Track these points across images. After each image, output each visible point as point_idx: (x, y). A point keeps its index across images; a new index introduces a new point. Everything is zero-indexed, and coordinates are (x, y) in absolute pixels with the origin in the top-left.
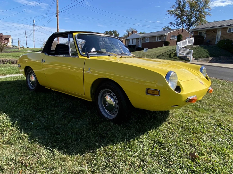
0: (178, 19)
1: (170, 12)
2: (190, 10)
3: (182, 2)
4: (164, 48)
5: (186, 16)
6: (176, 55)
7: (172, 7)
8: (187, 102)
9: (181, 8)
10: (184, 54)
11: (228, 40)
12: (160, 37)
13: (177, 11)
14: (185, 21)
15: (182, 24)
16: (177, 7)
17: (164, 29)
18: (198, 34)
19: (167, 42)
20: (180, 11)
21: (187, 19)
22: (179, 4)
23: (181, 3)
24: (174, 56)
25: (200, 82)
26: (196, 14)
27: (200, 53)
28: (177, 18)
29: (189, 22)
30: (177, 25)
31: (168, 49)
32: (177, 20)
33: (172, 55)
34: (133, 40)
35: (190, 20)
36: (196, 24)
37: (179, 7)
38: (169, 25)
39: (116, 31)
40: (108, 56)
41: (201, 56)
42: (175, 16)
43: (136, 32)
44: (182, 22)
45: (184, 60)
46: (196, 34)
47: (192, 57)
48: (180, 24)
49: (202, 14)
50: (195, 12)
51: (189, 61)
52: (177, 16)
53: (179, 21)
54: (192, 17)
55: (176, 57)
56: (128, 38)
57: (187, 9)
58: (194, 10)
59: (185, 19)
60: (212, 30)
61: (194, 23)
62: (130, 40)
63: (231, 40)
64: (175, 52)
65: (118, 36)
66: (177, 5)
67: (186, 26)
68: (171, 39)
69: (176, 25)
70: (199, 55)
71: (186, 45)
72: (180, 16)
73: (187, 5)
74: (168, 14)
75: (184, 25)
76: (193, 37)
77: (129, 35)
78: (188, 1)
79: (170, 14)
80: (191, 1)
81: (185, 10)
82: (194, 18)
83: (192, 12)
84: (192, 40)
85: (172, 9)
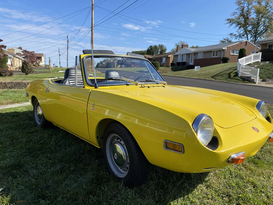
0: (241, 29)
1: (231, 21)
2: (257, 17)
3: (246, 8)
4: (222, 66)
5: (252, 25)
6: (237, 74)
7: (232, 14)
8: (228, 162)
9: (245, 16)
10: (248, 74)
12: (217, 52)
13: (239, 19)
14: (249, 31)
15: (246, 35)
16: (240, 14)
17: (224, 42)
18: (268, 48)
19: (225, 58)
20: (243, 19)
21: (253, 28)
22: (242, 10)
23: (245, 9)
24: (235, 76)
25: (253, 128)
26: (264, 22)
27: (270, 72)
28: (240, 27)
29: (256, 32)
30: (240, 36)
31: (227, 68)
32: (239, 31)
33: (232, 75)
34: (183, 55)
35: (257, 30)
36: (265, 35)
37: (242, 15)
38: (229, 37)
39: (163, 45)
40: (126, 86)
41: (271, 76)
42: (237, 26)
43: (187, 46)
44: (247, 32)
45: (248, 82)
46: (264, 48)
47: (258, 77)
48: (243, 35)
51: (255, 83)
52: (240, 26)
53: (242, 31)
54: (259, 26)
55: (237, 78)
56: (176, 54)
57: (253, 16)
58: (262, 17)
59: (251, 28)
61: (262, 33)
62: (179, 56)
64: (235, 71)
65: (165, 51)
66: (239, 12)
67: (251, 37)
68: (231, 54)
69: (238, 37)
70: (268, 75)
71: (251, 62)
72: (244, 26)
73: (252, 11)
74: (228, 23)
75: (249, 36)
76: (261, 51)
77: (178, 50)
78: (253, 7)
79: (231, 24)
80: (258, 6)
81: (250, 17)
82: (262, 27)
83: (259, 20)
84: (259, 55)
85: (233, 17)
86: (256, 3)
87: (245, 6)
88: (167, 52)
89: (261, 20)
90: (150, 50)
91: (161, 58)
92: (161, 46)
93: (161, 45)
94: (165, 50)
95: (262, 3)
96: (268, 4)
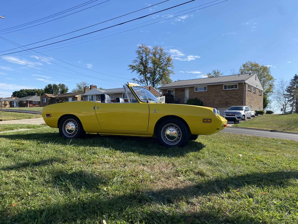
1: (133, 67)
2: (153, 66)
3: (145, 58)
5: (150, 73)
7: (134, 62)
9: (144, 64)
11: (196, 99)
13: (140, 66)
14: (149, 78)
15: (146, 81)
16: (139, 62)
18: (167, 93)
20: (143, 67)
21: (151, 76)
22: (142, 59)
23: (143, 59)
26: (159, 71)
28: (141, 74)
29: (154, 79)
30: (141, 82)
32: (140, 77)
34: (92, 96)
35: (154, 77)
36: (160, 82)
37: (142, 63)
42: (138, 72)
43: (96, 87)
44: (146, 79)
46: (165, 93)
48: (144, 81)
49: (166, 72)
50: (158, 69)
52: (140, 72)
53: (142, 77)
54: (155, 74)
56: (85, 94)
57: (150, 65)
58: (157, 67)
59: (149, 76)
60: (180, 89)
61: (157, 81)
62: (89, 97)
63: (198, 99)
66: (139, 61)
67: (150, 83)
72: (144, 72)
74: (130, 69)
75: (149, 82)
76: (164, 95)
77: (86, 91)
78: (150, 58)
79: (133, 70)
80: (154, 57)
81: (148, 66)
82: (158, 76)
83: (155, 69)
84: (163, 99)
85: (134, 64)
86: (152, 55)
87: (144, 56)
88: (69, 91)
89: (156, 70)
90: (49, 88)
91: (66, 98)
92: (62, 86)
93: (62, 84)
94: (67, 90)
95: (157, 56)
96: (161, 57)
